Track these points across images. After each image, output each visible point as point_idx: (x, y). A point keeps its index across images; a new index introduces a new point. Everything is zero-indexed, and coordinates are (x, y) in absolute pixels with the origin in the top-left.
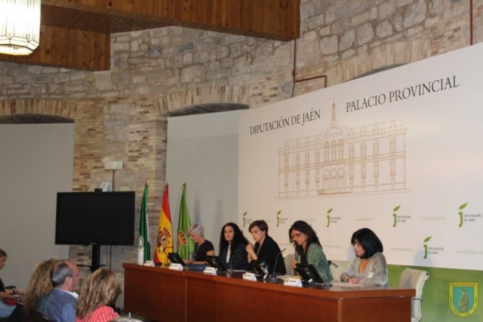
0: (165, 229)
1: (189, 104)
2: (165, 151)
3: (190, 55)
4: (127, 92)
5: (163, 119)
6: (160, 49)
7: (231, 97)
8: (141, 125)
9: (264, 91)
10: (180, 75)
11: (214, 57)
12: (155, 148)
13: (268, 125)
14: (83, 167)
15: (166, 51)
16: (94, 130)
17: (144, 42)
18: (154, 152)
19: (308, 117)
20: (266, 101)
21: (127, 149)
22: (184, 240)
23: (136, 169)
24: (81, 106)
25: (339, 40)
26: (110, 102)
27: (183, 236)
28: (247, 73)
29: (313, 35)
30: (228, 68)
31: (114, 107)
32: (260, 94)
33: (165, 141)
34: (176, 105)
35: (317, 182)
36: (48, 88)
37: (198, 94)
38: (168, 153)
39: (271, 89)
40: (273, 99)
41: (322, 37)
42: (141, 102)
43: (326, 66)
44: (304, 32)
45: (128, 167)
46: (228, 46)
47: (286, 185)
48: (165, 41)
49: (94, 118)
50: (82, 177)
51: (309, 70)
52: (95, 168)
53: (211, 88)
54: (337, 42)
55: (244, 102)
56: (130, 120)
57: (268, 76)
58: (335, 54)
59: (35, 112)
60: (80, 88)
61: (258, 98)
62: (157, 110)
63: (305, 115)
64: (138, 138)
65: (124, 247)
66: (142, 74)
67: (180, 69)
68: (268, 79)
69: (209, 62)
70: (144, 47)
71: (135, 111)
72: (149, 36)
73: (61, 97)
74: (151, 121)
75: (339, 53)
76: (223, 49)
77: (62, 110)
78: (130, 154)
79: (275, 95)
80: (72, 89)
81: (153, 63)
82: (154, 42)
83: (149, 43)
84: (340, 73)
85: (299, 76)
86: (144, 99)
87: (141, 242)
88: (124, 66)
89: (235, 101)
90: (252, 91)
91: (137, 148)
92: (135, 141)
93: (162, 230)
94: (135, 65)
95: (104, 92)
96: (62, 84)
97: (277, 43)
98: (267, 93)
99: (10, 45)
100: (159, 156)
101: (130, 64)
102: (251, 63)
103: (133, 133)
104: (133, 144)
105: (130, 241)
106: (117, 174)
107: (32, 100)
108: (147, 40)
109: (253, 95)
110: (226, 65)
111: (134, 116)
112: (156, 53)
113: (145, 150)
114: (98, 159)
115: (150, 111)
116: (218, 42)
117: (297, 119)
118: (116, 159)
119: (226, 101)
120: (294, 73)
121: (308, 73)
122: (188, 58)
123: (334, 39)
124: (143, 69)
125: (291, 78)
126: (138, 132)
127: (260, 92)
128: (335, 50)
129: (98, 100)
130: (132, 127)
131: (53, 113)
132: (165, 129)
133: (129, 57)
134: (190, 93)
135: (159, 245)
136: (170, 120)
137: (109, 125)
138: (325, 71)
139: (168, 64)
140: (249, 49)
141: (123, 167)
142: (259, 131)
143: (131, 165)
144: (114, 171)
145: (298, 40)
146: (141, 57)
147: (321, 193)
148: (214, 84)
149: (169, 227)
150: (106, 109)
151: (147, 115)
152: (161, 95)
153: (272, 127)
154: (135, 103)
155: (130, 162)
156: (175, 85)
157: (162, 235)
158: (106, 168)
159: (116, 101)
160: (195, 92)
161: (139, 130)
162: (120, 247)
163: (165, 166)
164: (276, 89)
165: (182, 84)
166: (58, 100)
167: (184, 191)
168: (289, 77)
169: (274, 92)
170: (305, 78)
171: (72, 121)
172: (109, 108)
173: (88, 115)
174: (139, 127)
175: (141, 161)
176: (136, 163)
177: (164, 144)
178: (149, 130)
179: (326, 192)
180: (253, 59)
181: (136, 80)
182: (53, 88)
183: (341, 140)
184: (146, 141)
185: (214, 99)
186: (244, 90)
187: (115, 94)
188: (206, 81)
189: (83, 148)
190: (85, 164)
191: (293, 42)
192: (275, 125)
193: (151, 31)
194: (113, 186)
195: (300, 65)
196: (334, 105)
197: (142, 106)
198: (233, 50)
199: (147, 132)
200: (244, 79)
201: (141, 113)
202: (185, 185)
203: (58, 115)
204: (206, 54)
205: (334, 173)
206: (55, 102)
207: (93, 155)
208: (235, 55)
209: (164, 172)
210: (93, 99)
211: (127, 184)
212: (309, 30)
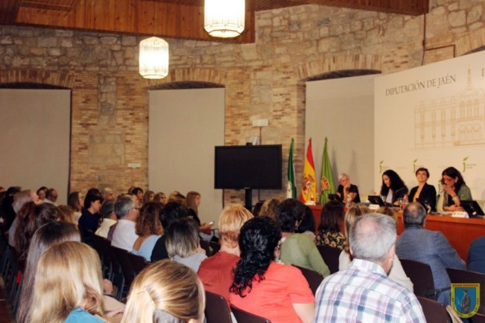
0: (309, 175)
1: (326, 70)
2: (304, 110)
3: (326, 29)
4: (270, 61)
5: (302, 83)
6: (299, 24)
7: (365, 63)
8: (283, 89)
9: (395, 58)
10: (318, 46)
11: (348, 30)
12: (296, 108)
13: (404, 88)
14: (233, 124)
15: (304, 26)
16: (242, 93)
17: (284, 18)
18: (296, 111)
19: (444, 81)
20: (397, 67)
21: (272, 109)
22: (327, 184)
23: (280, 126)
24: (230, 73)
25: (467, 14)
26: (256, 70)
27: (326, 181)
28: (379, 43)
29: (441, 10)
30: (361, 39)
31: (259, 74)
32: (392, 61)
33: (304, 102)
34: (315, 71)
35: (453, 135)
36: (201, 59)
37: (334, 61)
38: (307, 112)
39: (402, 57)
40: (405, 65)
41: (450, 12)
42: (283, 70)
43: (454, 37)
44: (433, 8)
45: (273, 124)
46: (361, 21)
47: (422, 137)
48: (303, 17)
49: (242, 83)
50: (233, 133)
51: (438, 40)
52: (244, 125)
53: (346, 56)
54: (465, 15)
55: (377, 68)
56: (274, 85)
57: (399, 46)
58: (462, 26)
59: (191, 80)
60: (229, 58)
61: (390, 65)
62: (298, 75)
63: (441, 80)
64: (281, 99)
65: (271, 191)
66: (283, 45)
67: (318, 41)
68: (400, 48)
69: (344, 34)
70: (285, 23)
71: (278, 77)
72: (289, 13)
73: (213, 66)
74: (292, 86)
75: (467, 26)
76: (357, 23)
77: (214, 77)
78: (275, 113)
79: (406, 62)
80: (222, 59)
81: (293, 36)
82: (294, 18)
83: (289, 19)
84: (468, 42)
85: (428, 45)
86: (286, 67)
87: (289, 186)
88: (268, 39)
89: (369, 67)
90: (384, 59)
91: (281, 109)
92: (279, 103)
93: (307, 176)
94: (277, 38)
95: (251, 61)
96: (213, 55)
97: (407, 17)
98: (398, 60)
99: (225, 30)
100: (299, 115)
101: (272, 38)
102: (383, 35)
103: (277, 95)
104: (277, 105)
105: (279, 186)
106: (263, 130)
107: (189, 69)
108: (287, 16)
109: (386, 62)
110: (360, 37)
111: (277, 81)
112: (295, 27)
113: (287, 110)
114: (247, 118)
115: (292, 77)
116: (352, 17)
117: (433, 82)
118: (262, 117)
119: (360, 67)
120: (424, 43)
121: (437, 43)
122: (324, 31)
123: (462, 14)
124: (284, 41)
125: (421, 47)
126: (281, 95)
127: (392, 59)
128: (463, 23)
129: (244, 69)
130: (276, 90)
131: (206, 80)
132: (304, 91)
133: (272, 32)
134: (327, 61)
135: (305, 188)
136: (308, 84)
137: (255, 89)
138: (453, 41)
139: (306, 36)
140: (381, 23)
141: (269, 124)
142: (395, 93)
143: (275, 123)
144: (261, 128)
145: (427, 15)
146: (282, 31)
147: (457, 144)
148: (348, 53)
149: (312, 174)
150: (252, 76)
151: (289, 80)
152: (301, 63)
153: (407, 89)
154: (277, 70)
155: (275, 121)
156: (313, 54)
157: (307, 181)
158: (254, 125)
159: (261, 69)
160: (332, 60)
161: (282, 92)
162: (267, 191)
163: (304, 123)
164: (406, 56)
165: (320, 54)
166: (210, 69)
167: (326, 143)
168: (419, 46)
169: (405, 59)
170: (435, 47)
171: (222, 86)
172: (255, 74)
173: (237, 81)
174: (282, 90)
175: (284, 119)
176: (280, 121)
177: (303, 104)
178: (291, 93)
179: (462, 143)
180: (384, 30)
181: (278, 50)
182: (206, 59)
183: (477, 100)
184: (288, 102)
185: (349, 65)
186: (376, 57)
187: (260, 63)
188: (341, 50)
189: (233, 109)
190: (236, 122)
191: (422, 16)
192: (411, 88)
193: (291, 9)
194: (260, 140)
195: (429, 36)
196: (469, 70)
197: (284, 73)
198: (366, 24)
199: (289, 94)
200: (375, 49)
201: (283, 78)
202: (326, 139)
203: (211, 81)
204: (341, 28)
205: (469, 128)
206: (208, 71)
207: (241, 114)
208: (368, 28)
209: (304, 128)
210: (240, 68)
211: (272, 139)
212: (438, 6)
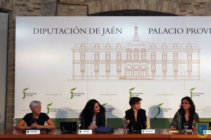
9: (27, 3)
13: (58, 30)
19: (109, 31)
20: (29, 11)
32: (24, 5)
35: (119, 71)
39: (34, 4)
47: (83, 72)
55: (8, 8)
61: (22, 8)
63: (106, 29)
79: (38, 9)
84: (99, 6)
90: (15, 1)
98: (31, 5)
117: (96, 30)
127: (24, 3)
138: (85, 2)
142: (46, 33)
147: (123, 78)
153: (63, 32)
164: (39, 4)
169: (37, 6)
170: (67, 3)
183: (144, 49)
192: (68, 31)
205: (136, 67)
